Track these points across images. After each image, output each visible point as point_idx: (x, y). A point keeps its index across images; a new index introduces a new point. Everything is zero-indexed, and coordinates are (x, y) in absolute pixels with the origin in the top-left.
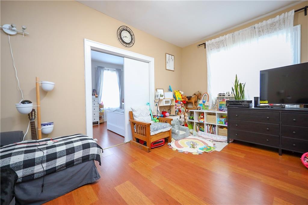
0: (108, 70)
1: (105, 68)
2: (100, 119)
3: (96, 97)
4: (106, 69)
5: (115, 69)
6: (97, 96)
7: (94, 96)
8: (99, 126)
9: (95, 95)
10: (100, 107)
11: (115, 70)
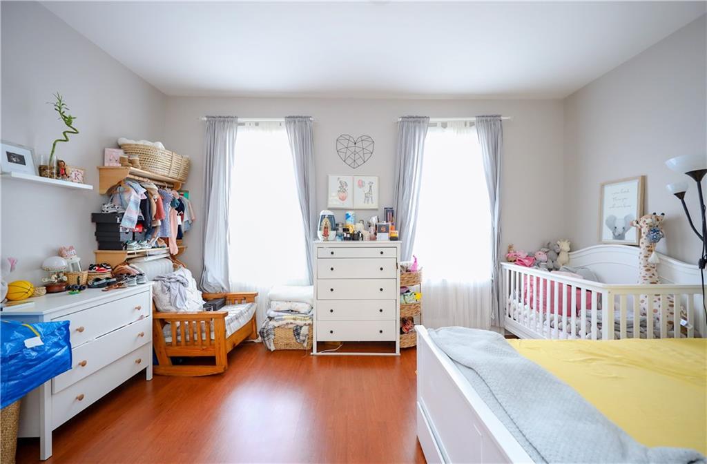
0: (444, 125)
1: (432, 120)
2: (402, 332)
3: (393, 239)
4: (435, 125)
5: (474, 119)
6: (396, 234)
7: (387, 234)
8: (398, 360)
9: (387, 231)
10: (402, 279)
11: (472, 124)
